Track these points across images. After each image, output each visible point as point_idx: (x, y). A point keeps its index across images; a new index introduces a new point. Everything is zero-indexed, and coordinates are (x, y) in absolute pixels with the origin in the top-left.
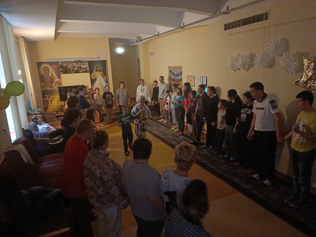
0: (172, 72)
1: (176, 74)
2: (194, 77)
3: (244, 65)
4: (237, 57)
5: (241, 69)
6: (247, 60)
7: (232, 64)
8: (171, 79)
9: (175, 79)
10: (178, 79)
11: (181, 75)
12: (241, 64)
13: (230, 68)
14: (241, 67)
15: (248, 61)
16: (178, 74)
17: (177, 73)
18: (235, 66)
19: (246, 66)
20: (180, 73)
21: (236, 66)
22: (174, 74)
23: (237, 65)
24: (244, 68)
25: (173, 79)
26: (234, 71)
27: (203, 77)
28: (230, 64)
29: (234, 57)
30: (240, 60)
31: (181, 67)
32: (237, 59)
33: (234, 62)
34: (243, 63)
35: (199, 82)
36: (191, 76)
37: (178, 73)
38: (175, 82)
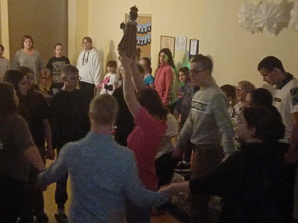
3: (270, 22)
4: (258, 6)
5: (265, 29)
6: (275, 14)
7: (247, 19)
10: (144, 41)
11: (148, 32)
12: (265, 19)
13: (243, 27)
14: (264, 26)
15: (278, 15)
16: (142, 31)
17: (141, 29)
18: (254, 23)
19: (273, 24)
20: (148, 28)
21: (256, 24)
23: (257, 21)
24: (270, 28)
26: (251, 33)
27: (191, 40)
28: (244, 19)
29: (252, 5)
30: (264, 12)
32: (258, 9)
33: (251, 15)
34: (268, 19)
35: (183, 49)
36: (168, 37)
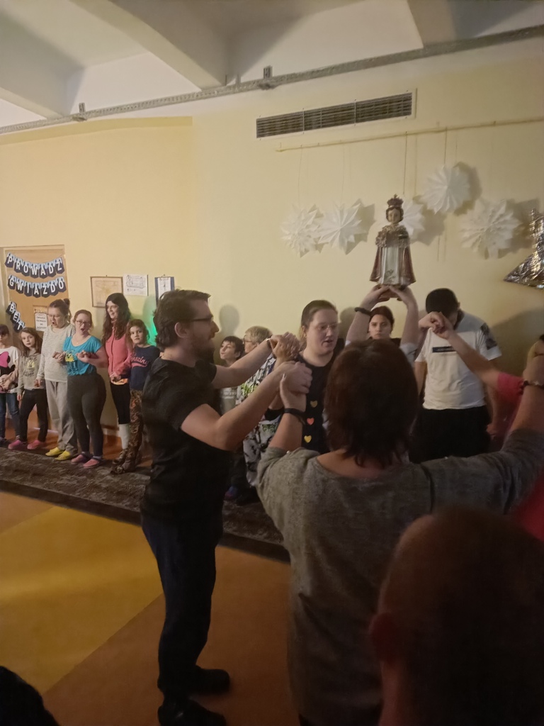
0: (18, 266)
1: (34, 272)
2: (122, 278)
8: (14, 287)
9: (32, 290)
10: (48, 289)
11: (57, 274)
16: (43, 272)
17: (39, 270)
20: (56, 267)
22: (29, 273)
25: (20, 287)
27: (156, 279)
31: (62, 251)
35: (142, 292)
36: (107, 277)
37: (47, 271)
38: (32, 297)
